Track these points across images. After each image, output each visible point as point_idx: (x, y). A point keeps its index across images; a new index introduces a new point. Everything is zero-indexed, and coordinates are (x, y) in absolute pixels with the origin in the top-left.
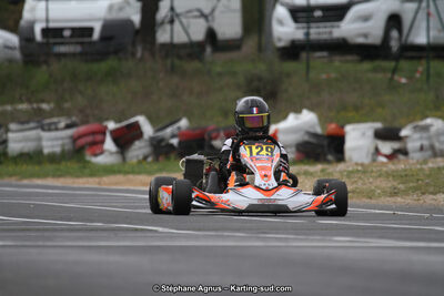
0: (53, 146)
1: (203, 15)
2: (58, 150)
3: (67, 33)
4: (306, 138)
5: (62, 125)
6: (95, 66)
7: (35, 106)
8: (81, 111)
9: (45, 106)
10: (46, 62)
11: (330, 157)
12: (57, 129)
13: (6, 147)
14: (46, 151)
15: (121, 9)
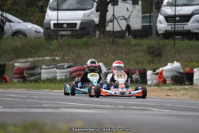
0: (61, 76)
1: (125, 19)
2: (64, 77)
3: (65, 26)
4: (176, 74)
5: (66, 66)
6: (78, 41)
7: (53, 57)
8: (74, 60)
9: (57, 58)
10: (56, 38)
11: (187, 83)
12: (63, 68)
13: (41, 76)
14: (58, 78)
15: (89, 15)
